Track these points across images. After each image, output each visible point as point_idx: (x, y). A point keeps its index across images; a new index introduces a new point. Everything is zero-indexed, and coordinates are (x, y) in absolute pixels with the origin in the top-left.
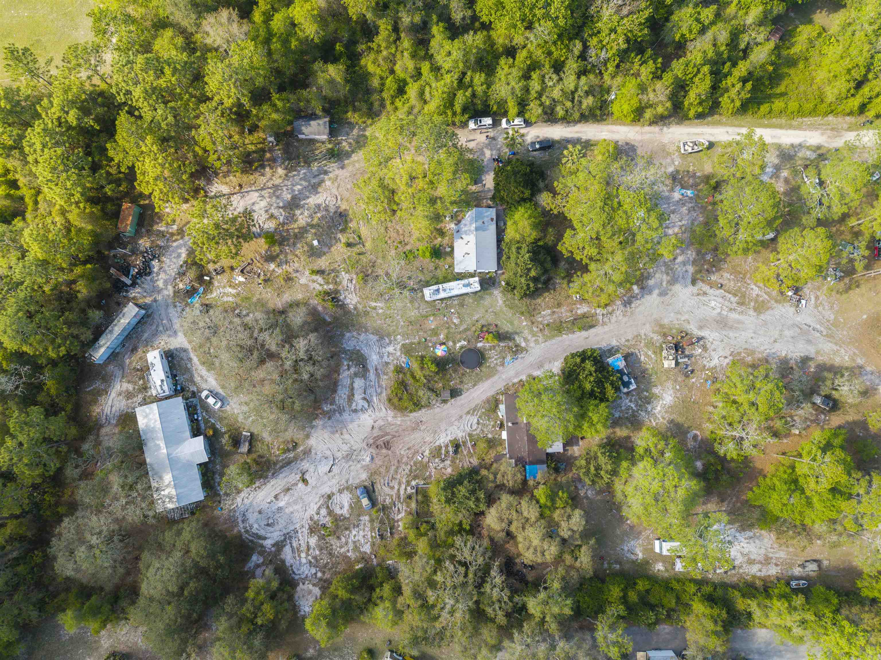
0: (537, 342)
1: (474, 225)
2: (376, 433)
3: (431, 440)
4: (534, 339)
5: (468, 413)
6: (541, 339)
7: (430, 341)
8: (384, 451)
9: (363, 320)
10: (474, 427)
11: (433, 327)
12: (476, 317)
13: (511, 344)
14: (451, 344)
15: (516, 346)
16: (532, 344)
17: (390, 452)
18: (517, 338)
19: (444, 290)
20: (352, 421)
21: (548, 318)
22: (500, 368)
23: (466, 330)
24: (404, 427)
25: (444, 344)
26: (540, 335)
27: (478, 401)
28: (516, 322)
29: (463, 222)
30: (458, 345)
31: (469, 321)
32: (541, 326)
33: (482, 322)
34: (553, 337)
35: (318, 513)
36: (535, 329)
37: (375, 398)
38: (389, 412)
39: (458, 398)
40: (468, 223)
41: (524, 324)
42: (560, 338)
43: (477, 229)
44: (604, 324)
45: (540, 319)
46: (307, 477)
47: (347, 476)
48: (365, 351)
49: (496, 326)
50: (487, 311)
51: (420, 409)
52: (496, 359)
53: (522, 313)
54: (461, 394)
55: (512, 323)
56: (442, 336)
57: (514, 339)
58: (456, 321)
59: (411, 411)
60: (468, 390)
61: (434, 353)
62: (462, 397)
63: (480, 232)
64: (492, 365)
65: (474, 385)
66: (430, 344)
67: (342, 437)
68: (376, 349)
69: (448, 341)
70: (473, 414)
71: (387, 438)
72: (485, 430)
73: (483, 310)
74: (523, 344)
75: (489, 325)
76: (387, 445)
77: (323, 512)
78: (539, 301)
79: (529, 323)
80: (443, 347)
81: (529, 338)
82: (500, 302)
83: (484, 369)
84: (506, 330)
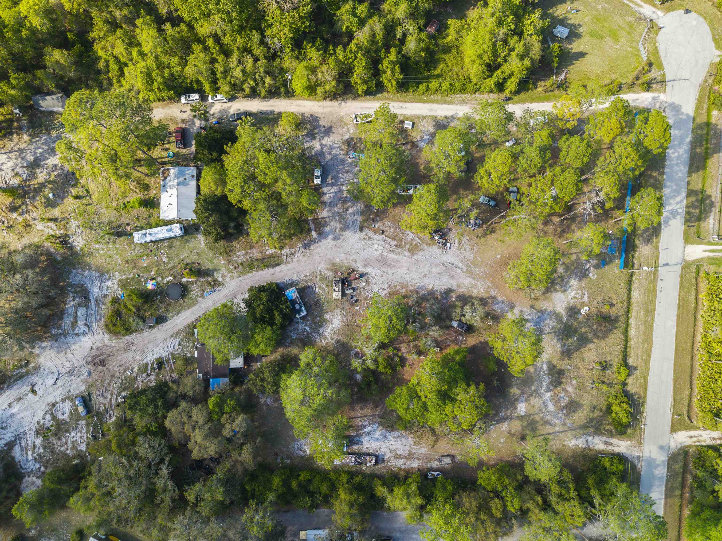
0: (232, 277)
1: (176, 181)
2: (94, 352)
3: (140, 358)
4: (229, 275)
5: (172, 336)
6: (235, 275)
7: (143, 277)
8: (100, 368)
9: (88, 260)
10: (177, 348)
11: (146, 265)
12: (182, 257)
13: (210, 279)
14: (160, 279)
15: (214, 281)
16: (228, 279)
17: (105, 369)
18: (215, 274)
19: (151, 234)
20: (75, 343)
21: (242, 258)
22: (200, 299)
23: (173, 268)
24: (117, 348)
25: (154, 279)
26: (235, 271)
27: (181, 327)
28: (215, 261)
29: (169, 178)
30: (166, 280)
31: (176, 261)
32: (236, 265)
33: (187, 261)
34: (246, 273)
35: (44, 418)
36: (231, 267)
37: (94, 324)
38: (106, 335)
39: (165, 324)
40: (172, 179)
41: (222, 262)
42: (251, 274)
43: (179, 184)
44: (287, 262)
45: (235, 259)
46: (36, 388)
47: (69, 388)
48: (88, 285)
49: (199, 264)
50: (191, 252)
51: (131, 333)
52: (197, 292)
53: (221, 253)
54: (167, 321)
55: (212, 262)
56: (153, 273)
57: (213, 275)
58: (165, 260)
59: (123, 335)
60: (172, 317)
61: (145, 286)
62: (168, 323)
63: (181, 187)
64: (194, 297)
65: (178, 314)
66: (143, 280)
67: (66, 356)
68: (97, 283)
69: (157, 277)
70: (176, 337)
71: (103, 357)
72: (185, 350)
73: (188, 251)
74: (220, 279)
75: (193, 263)
76: (103, 363)
77: (48, 417)
78: (235, 243)
79: (226, 262)
80: (153, 282)
81: (226, 274)
82: (203, 244)
83: (186, 300)
84: (207, 267)
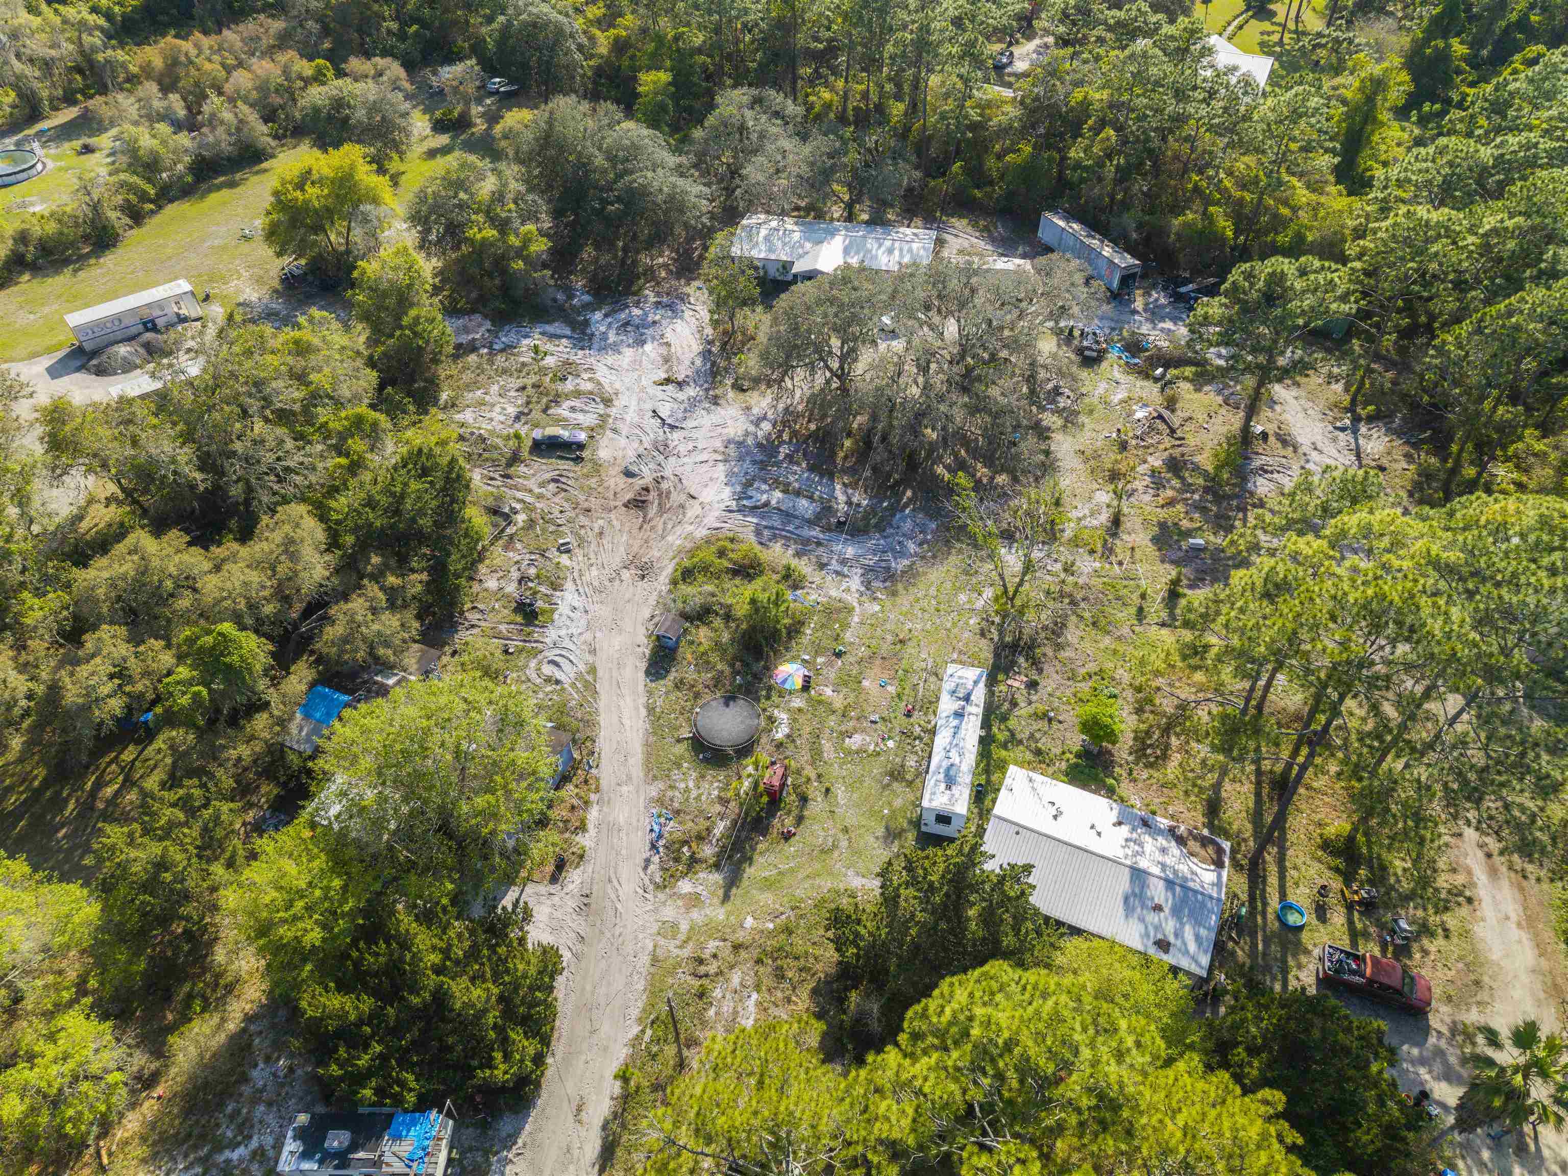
0: (669, 929)
1: (1156, 870)
2: (677, 498)
4: (684, 927)
5: (593, 670)
6: (671, 948)
7: (830, 664)
8: (629, 496)
9: (954, 561)
11: (866, 683)
12: (840, 791)
13: (708, 851)
14: (797, 702)
15: (694, 860)
16: (669, 912)
17: (619, 503)
18: (717, 878)
19: (959, 715)
21: (727, 1007)
22: (653, 791)
23: (816, 754)
24: (653, 543)
26: (686, 952)
27: (603, 702)
28: (767, 899)
29: (1174, 849)
30: (782, 716)
31: (836, 770)
32: (712, 968)
33: (817, 806)
34: (654, 991)
36: (712, 945)
39: (643, 665)
41: (749, 922)
42: (635, 1013)
43: (1138, 875)
45: (736, 978)
50: (846, 830)
51: (673, 581)
52: (687, 790)
53: (788, 931)
54: (648, 673)
55: (768, 885)
56: (828, 691)
57: (717, 866)
58: (855, 742)
59: (680, 564)
60: (650, 693)
61: (793, 659)
62: (641, 675)
63: (1123, 883)
64: (676, 774)
65: (651, 710)
66: (820, 660)
69: (810, 700)
70: (579, 675)
71: (653, 510)
73: (851, 821)
74: (685, 886)
75: (800, 819)
76: (638, 504)
79: (740, 936)
81: (695, 914)
83: (681, 749)
84: (759, 860)
